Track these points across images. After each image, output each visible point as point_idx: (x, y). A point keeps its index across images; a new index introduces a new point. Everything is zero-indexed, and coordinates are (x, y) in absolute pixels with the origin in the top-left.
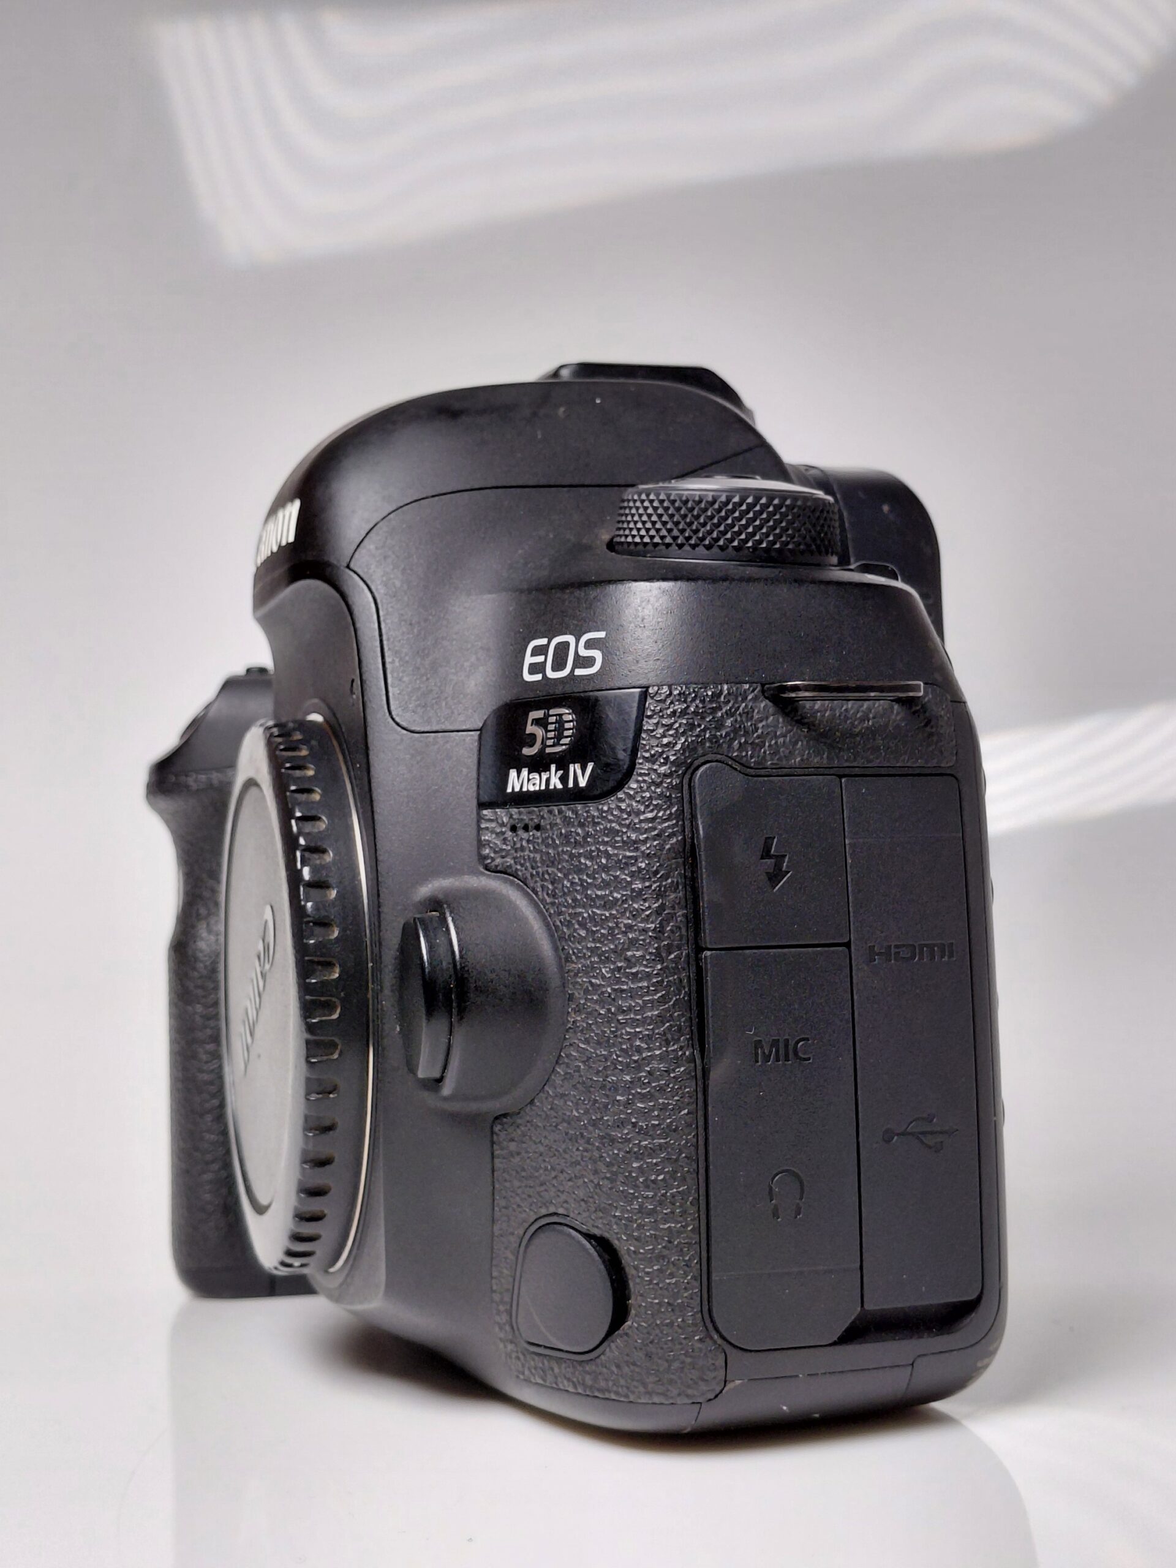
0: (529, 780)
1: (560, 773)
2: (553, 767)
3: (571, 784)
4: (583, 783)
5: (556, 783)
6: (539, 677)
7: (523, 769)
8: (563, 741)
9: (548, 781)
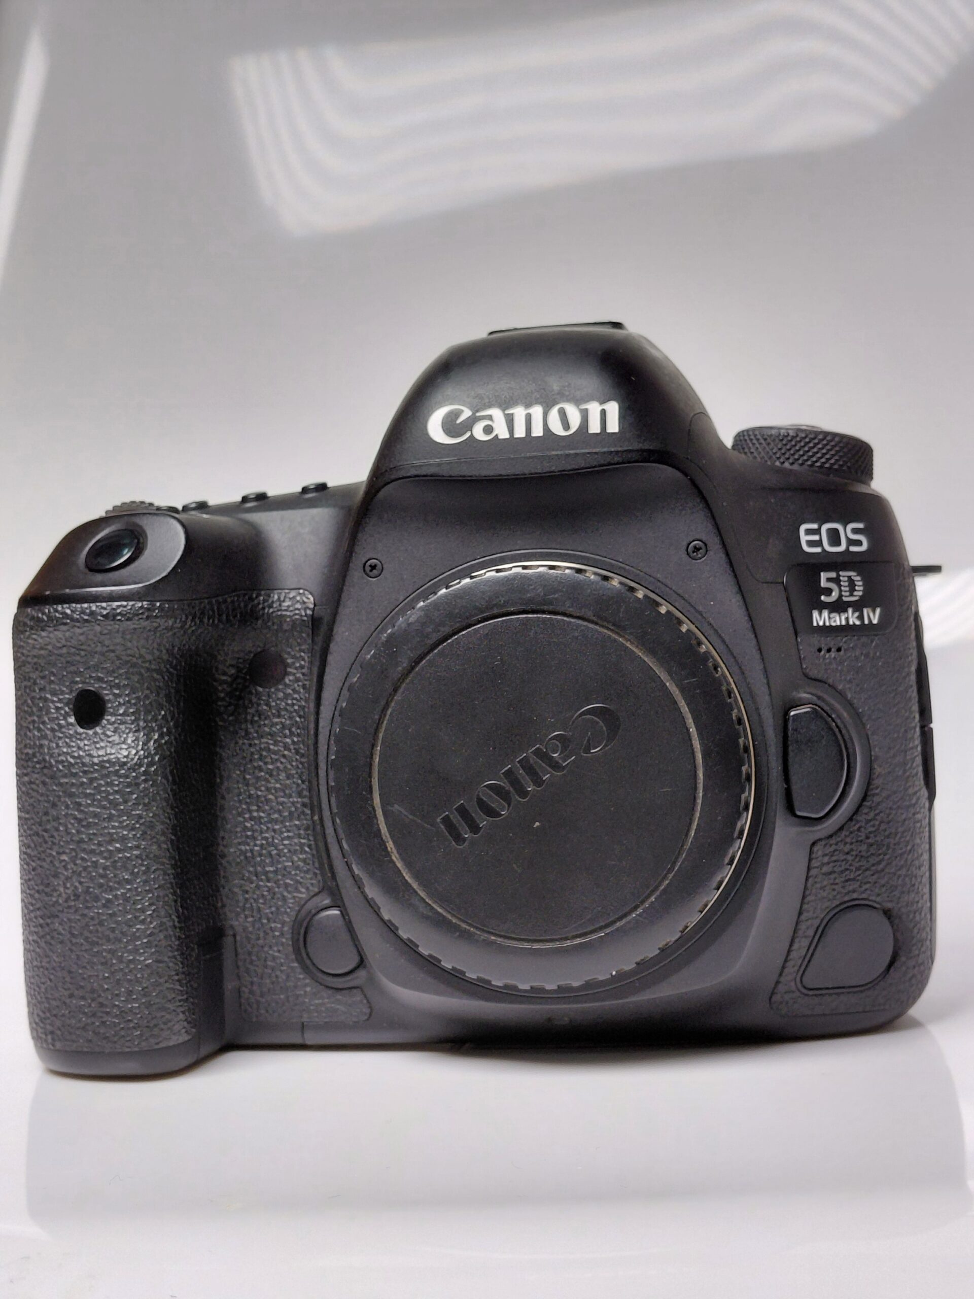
0: (829, 618)
1: (857, 614)
2: (850, 610)
3: (866, 622)
4: (875, 621)
5: (854, 620)
6: (818, 550)
7: (823, 611)
8: (855, 593)
9: (847, 619)
